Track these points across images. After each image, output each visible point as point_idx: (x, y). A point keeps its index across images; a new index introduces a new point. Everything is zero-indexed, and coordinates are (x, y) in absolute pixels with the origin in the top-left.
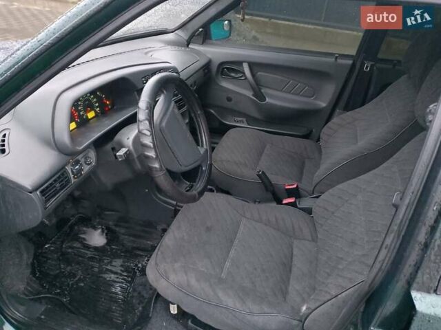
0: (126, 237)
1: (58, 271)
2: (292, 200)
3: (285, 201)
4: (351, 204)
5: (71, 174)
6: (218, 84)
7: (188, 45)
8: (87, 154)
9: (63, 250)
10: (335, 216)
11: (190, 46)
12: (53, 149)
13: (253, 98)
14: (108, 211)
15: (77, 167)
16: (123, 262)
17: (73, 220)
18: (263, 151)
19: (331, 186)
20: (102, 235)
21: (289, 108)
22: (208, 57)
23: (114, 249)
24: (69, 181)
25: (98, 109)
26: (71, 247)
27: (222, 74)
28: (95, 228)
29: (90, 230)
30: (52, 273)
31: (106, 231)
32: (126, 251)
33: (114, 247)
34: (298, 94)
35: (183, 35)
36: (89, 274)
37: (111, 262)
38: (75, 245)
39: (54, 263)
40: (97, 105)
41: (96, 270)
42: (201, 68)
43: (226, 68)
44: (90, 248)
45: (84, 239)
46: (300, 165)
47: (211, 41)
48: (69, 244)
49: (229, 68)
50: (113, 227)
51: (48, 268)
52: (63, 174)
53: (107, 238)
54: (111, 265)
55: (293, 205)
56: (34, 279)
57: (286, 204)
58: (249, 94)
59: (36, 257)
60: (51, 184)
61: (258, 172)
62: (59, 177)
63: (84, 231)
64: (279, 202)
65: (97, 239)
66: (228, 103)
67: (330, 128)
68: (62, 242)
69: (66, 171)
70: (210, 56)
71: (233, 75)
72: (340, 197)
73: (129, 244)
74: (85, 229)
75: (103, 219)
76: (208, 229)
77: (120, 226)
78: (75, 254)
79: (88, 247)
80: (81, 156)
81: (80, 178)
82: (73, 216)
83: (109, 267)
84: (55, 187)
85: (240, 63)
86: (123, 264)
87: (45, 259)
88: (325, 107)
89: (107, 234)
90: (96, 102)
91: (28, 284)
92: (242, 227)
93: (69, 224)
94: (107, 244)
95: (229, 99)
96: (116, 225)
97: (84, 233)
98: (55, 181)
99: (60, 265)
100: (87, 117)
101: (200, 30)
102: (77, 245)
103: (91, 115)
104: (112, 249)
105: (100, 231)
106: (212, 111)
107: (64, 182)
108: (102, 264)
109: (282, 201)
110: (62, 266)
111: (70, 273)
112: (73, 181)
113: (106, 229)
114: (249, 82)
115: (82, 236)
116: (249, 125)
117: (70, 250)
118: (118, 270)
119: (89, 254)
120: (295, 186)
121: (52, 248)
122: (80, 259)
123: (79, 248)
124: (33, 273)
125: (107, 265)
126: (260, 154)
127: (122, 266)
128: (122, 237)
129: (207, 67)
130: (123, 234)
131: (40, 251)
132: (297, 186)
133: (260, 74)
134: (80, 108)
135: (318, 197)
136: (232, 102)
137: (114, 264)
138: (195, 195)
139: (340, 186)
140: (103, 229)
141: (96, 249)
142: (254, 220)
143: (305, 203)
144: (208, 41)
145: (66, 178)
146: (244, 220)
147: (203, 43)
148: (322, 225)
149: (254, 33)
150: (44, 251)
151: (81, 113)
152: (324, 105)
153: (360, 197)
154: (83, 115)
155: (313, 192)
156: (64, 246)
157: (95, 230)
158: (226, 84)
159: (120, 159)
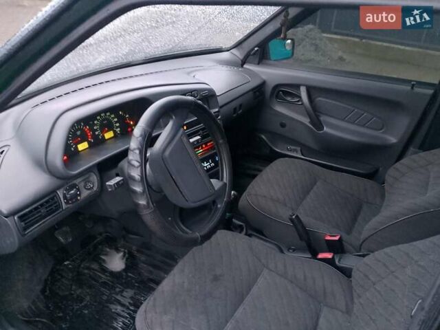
0: (145, 266)
1: (67, 293)
2: (329, 256)
3: (320, 256)
4: (397, 277)
5: (62, 199)
6: (272, 109)
7: (242, 66)
8: (88, 178)
9: (81, 269)
10: (376, 289)
11: (245, 66)
12: (44, 171)
13: (310, 126)
14: (133, 234)
15: (72, 192)
16: (135, 293)
17: (99, 238)
18: (312, 188)
19: (382, 246)
20: (123, 259)
21: (350, 141)
22: (262, 79)
23: (130, 277)
24: (59, 206)
25: (119, 129)
26: (89, 268)
27: (277, 97)
28: (118, 250)
29: (113, 252)
30: (61, 293)
31: (127, 255)
32: (142, 282)
33: (130, 274)
34: (363, 126)
35: (238, 54)
36: (95, 302)
37: (122, 291)
38: (93, 266)
39: (67, 282)
40: (118, 125)
41: (105, 298)
42: (252, 90)
43: (283, 91)
44: (107, 272)
45: (104, 261)
46: (355, 211)
47: (267, 62)
48: (88, 265)
49: (285, 91)
50: (135, 253)
51: (59, 287)
52: (53, 199)
53: (126, 264)
54: (122, 296)
55: (330, 262)
56: (42, 297)
57: (321, 260)
58: (306, 121)
59: (52, 273)
60: (36, 209)
61: (291, 216)
62: (47, 202)
63: (106, 251)
64: (314, 255)
65: (116, 263)
66: (281, 129)
67: (397, 170)
68: (82, 261)
69: (56, 196)
70: (264, 77)
71: (289, 99)
72: (385, 265)
73: (146, 274)
74: (108, 250)
75: (127, 242)
76: (216, 278)
77: (142, 253)
78: (90, 277)
79: (104, 270)
80: (79, 180)
81: (75, 204)
82: (101, 234)
83: (119, 297)
84: (40, 212)
85: (298, 86)
86: (133, 296)
87: (59, 277)
88: (395, 143)
89: (127, 260)
90: (116, 122)
91: (34, 302)
92: (260, 280)
93: (95, 242)
94: (125, 270)
95: (283, 125)
96: (138, 251)
97: (106, 255)
98: (42, 205)
99: (71, 285)
100: (103, 137)
101: (256, 49)
102: (95, 266)
103: (109, 135)
104: (128, 276)
105: (121, 254)
106: (263, 137)
107: (53, 207)
108: (113, 292)
109: (317, 254)
110: (74, 287)
111: (78, 296)
112: (64, 206)
113: (128, 254)
114: (305, 107)
115: (103, 257)
116: (303, 155)
117: (86, 271)
118: (126, 301)
119: (104, 278)
120: (337, 238)
121: (70, 266)
122: (94, 282)
123: (96, 270)
124: (43, 291)
125: (117, 294)
126: (306, 192)
127: (132, 298)
128: (142, 265)
129: (260, 89)
130: (144, 263)
131: (58, 267)
132: (340, 239)
133: (320, 100)
134: (95, 128)
135: (364, 256)
136: (287, 128)
137: (125, 294)
138: (198, 238)
139: (387, 250)
140: (125, 253)
141: (112, 274)
142: (277, 273)
143: (347, 261)
144: (264, 61)
145: (56, 203)
146: (266, 272)
147: (258, 64)
148: (359, 296)
149: (340, 54)
150: (62, 268)
151: (97, 133)
152: (393, 140)
153: (408, 271)
154: (99, 135)
155: (360, 249)
156: (82, 266)
157: (118, 253)
158: (280, 108)
159: (110, 190)
